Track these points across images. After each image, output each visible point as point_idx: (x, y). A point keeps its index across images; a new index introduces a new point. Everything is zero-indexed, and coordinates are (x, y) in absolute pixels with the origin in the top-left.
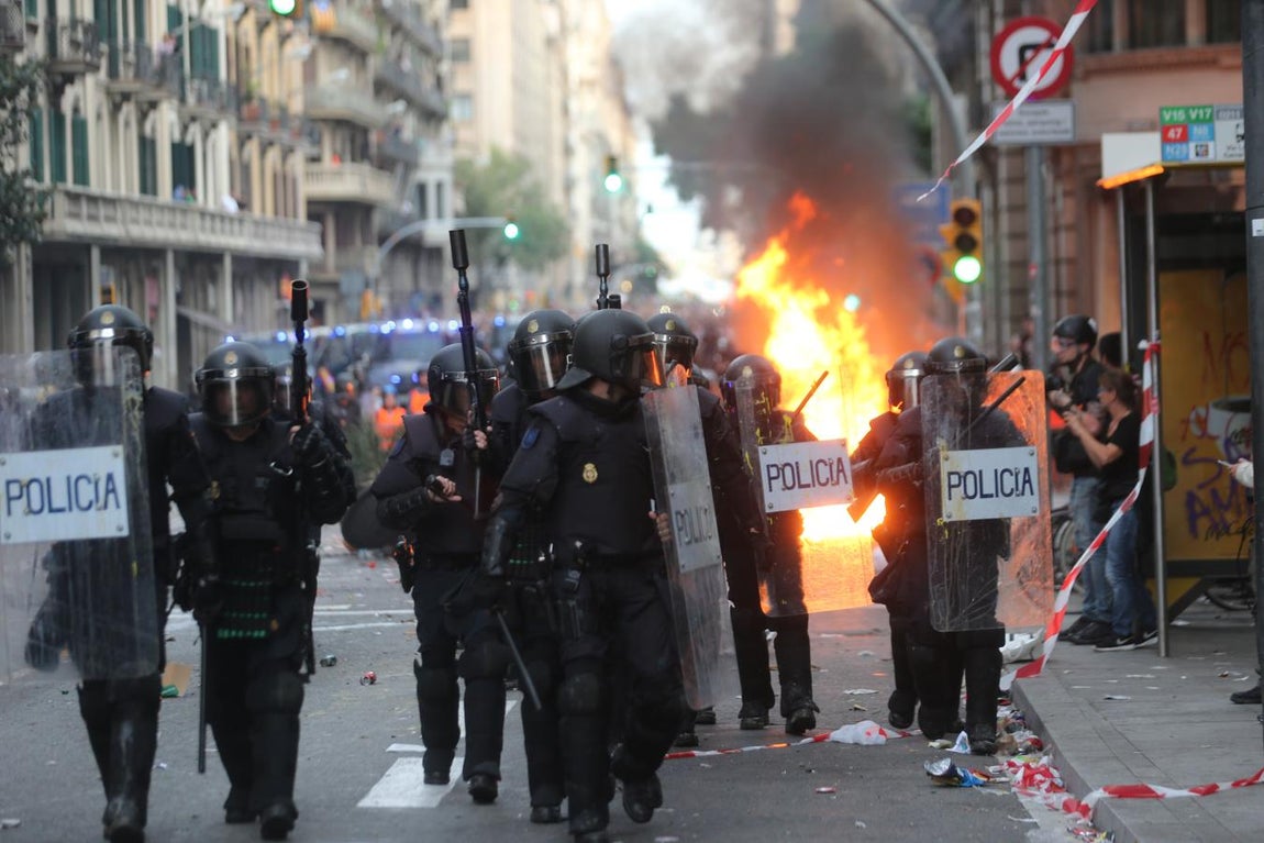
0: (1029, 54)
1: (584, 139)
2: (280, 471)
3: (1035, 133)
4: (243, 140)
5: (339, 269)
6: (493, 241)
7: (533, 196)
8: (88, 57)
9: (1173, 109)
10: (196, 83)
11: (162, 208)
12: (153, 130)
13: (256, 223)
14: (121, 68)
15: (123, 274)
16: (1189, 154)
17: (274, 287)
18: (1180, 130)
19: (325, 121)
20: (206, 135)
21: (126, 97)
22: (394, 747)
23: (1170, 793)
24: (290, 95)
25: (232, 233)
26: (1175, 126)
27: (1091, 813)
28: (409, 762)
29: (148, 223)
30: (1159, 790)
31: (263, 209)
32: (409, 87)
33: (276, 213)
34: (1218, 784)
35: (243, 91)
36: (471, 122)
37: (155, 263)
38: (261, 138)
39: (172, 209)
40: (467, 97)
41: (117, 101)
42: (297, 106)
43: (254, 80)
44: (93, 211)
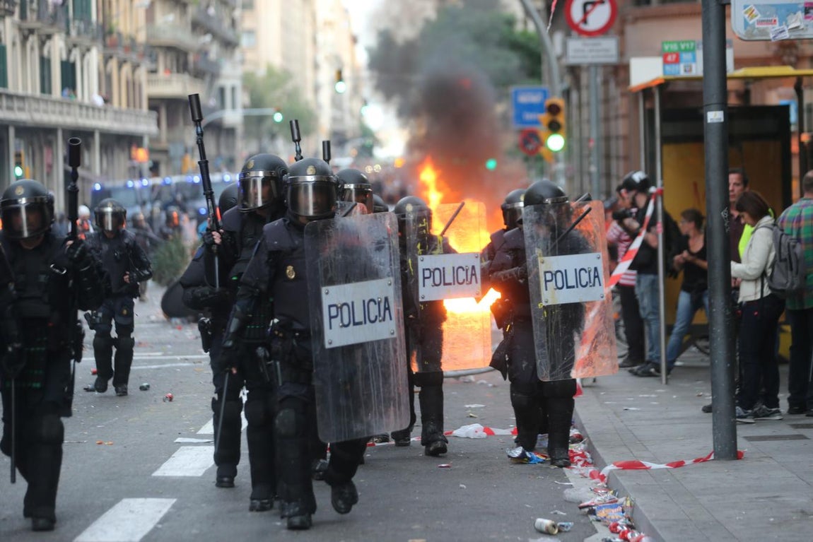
0: (589, 7)
1: (326, 58)
2: (57, 271)
3: (593, 57)
4: (107, 59)
5: (169, 141)
6: (267, 124)
7: (293, 95)
8: (7, 6)
9: (670, 43)
10: (77, 23)
11: (54, 102)
12: (49, 52)
13: (116, 112)
14: (28, 13)
15: (30, 144)
16: (680, 71)
17: (126, 153)
18: (674, 56)
19: (161, 47)
20: (83, 56)
21: (31, 31)
22: (179, 440)
23: (654, 466)
24: (137, 31)
25: (100, 118)
26: (672, 53)
27: (606, 479)
28: (188, 449)
29: (46, 112)
30: (648, 464)
31: (120, 103)
32: (214, 25)
33: (128, 105)
34: (685, 461)
35: (107, 28)
36: (254, 48)
37: (50, 137)
38: (118, 58)
39: (61, 103)
40: (251, 32)
41: (26, 34)
42: (142, 37)
43: (114, 21)
44: (10, 104)
